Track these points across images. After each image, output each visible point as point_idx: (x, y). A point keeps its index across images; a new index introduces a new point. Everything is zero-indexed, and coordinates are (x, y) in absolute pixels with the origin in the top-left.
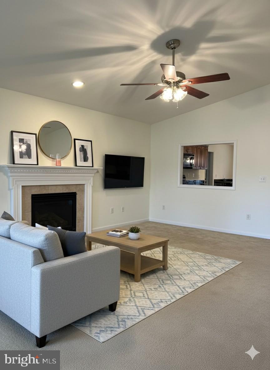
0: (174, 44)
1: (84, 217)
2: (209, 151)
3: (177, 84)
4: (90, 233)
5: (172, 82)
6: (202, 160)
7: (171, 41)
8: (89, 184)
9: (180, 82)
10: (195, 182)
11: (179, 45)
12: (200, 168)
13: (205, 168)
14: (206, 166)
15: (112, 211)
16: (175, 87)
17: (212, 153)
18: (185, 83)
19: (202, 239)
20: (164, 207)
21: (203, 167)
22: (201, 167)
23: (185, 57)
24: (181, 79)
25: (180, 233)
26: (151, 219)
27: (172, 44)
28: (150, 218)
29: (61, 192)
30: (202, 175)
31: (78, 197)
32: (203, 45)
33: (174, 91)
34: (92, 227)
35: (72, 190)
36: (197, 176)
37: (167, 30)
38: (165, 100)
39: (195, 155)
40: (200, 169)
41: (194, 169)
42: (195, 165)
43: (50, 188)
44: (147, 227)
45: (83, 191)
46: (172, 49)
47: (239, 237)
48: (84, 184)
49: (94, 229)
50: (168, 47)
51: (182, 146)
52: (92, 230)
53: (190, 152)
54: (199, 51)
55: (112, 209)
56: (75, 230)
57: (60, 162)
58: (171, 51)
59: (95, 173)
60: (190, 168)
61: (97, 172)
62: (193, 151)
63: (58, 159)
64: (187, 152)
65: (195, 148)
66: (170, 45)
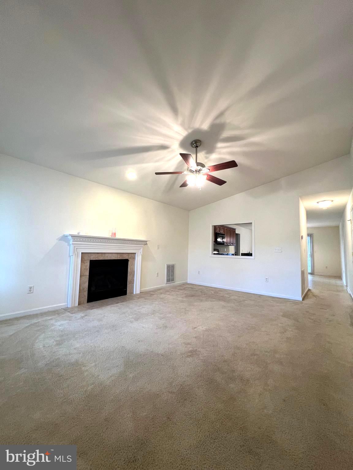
0: (196, 143)
1: (134, 280)
2: (237, 232)
3: (198, 172)
4: (139, 293)
5: (195, 171)
6: (233, 240)
7: (194, 141)
8: (139, 253)
9: (200, 170)
10: (228, 254)
11: (201, 144)
13: (234, 245)
14: (234, 243)
15: (157, 275)
16: (197, 174)
17: (239, 234)
18: (205, 170)
19: (229, 298)
20: (199, 272)
21: (232, 244)
23: (207, 155)
24: (202, 168)
25: (211, 293)
26: (189, 281)
28: (188, 281)
29: (116, 259)
30: (232, 249)
31: (129, 263)
32: (220, 145)
34: (141, 288)
35: (125, 257)
36: (228, 250)
37: (190, 131)
39: (226, 235)
40: (230, 245)
41: (226, 245)
42: (226, 242)
44: (185, 288)
45: (134, 258)
46: (195, 147)
48: (136, 253)
50: (192, 146)
51: (213, 226)
52: (140, 291)
53: (222, 232)
54: (217, 150)
55: (157, 274)
56: (126, 290)
57: (115, 234)
58: (195, 149)
59: (145, 244)
60: (222, 244)
61: (146, 244)
62: (224, 232)
63: (114, 232)
64: (219, 232)
65: (226, 230)
66: (193, 144)
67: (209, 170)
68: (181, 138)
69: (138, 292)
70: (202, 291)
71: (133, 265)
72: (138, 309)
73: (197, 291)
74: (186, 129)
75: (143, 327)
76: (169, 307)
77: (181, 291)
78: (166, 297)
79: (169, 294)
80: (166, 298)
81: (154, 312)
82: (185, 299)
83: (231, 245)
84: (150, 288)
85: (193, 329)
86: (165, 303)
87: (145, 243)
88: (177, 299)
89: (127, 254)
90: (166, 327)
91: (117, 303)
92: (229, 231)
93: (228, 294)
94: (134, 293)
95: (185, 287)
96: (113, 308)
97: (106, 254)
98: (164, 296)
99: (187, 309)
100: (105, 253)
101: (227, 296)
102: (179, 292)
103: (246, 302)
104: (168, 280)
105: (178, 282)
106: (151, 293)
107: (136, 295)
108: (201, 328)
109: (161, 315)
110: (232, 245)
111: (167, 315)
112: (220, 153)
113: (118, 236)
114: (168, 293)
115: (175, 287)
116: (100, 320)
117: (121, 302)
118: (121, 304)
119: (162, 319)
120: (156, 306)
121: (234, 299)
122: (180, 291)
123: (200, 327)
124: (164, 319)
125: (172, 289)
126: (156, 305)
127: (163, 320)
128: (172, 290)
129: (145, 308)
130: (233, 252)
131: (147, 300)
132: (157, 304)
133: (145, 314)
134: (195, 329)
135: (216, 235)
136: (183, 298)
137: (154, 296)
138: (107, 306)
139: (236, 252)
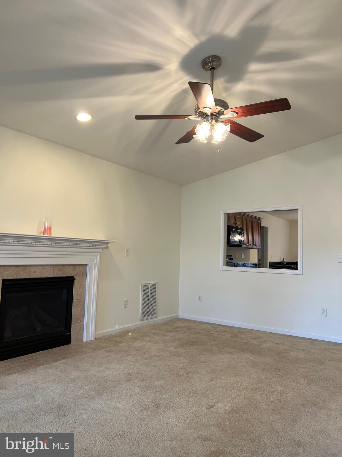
0: (212, 61)
1: (83, 315)
2: (262, 225)
3: (216, 116)
4: (93, 339)
5: (209, 114)
6: (257, 238)
7: (208, 57)
8: (94, 263)
9: (220, 113)
10: (245, 265)
11: (220, 64)
12: (251, 246)
13: (258, 247)
14: (259, 244)
15: (126, 305)
16: (214, 121)
17: (267, 228)
18: (228, 115)
19: (259, 346)
20: (200, 297)
21: (255, 245)
22: (253, 245)
23: (229, 85)
24: (223, 110)
25: (225, 337)
26: (182, 314)
27: (210, 62)
28: (179, 314)
29: (51, 276)
30: (254, 255)
31: (76, 284)
32: (254, 67)
33: (212, 127)
34: (96, 330)
35: (68, 273)
36: (247, 257)
37: (203, 38)
38: (201, 140)
39: (245, 229)
40: (252, 248)
41: (244, 248)
42: (245, 242)
43: (33, 269)
44: (176, 328)
45: (84, 274)
46: (211, 69)
47: (313, 341)
48: (87, 265)
49: (97, 333)
50: (204, 68)
51: (226, 214)
52: (95, 335)
53: (238, 224)
54: (248, 76)
55: (126, 302)
56: (70, 335)
57: (50, 229)
58: (209, 73)
59: (105, 248)
60: (239, 245)
61: (107, 247)
62: (242, 223)
63: (47, 225)
64: (233, 225)
65: (245, 221)
66: (207, 64)
67: (237, 113)
68: (184, 51)
69: (91, 338)
70: (208, 334)
71: (83, 286)
72: (98, 372)
73: (198, 333)
74: (196, 35)
75: (116, 409)
76: (155, 366)
77: (171, 334)
78: (146, 347)
79: (150, 341)
80: (146, 349)
81: (129, 378)
82: (180, 350)
83: (254, 247)
84: (112, 330)
85: (208, 409)
86: (146, 358)
87: (103, 245)
88: (167, 351)
89: (71, 268)
90: (158, 406)
91: (55, 361)
92: (250, 222)
93: (255, 339)
94: (85, 340)
95: (176, 325)
96: (50, 371)
97: (32, 267)
98: (141, 344)
99: (190, 370)
100: (30, 266)
101: (255, 342)
102: (166, 336)
103: (291, 353)
104: (145, 314)
105: (161, 316)
106: (116, 339)
107: (89, 343)
108: (223, 407)
109: (144, 383)
110: (256, 247)
111: (156, 383)
112: (252, 82)
113: (56, 233)
114: (148, 338)
115: (157, 327)
116: (30, 396)
117: (64, 359)
118: (63, 363)
119: (148, 390)
120: (130, 365)
121: (268, 349)
122: (168, 334)
123: (220, 405)
124: (150, 391)
125: (153, 331)
126: (130, 363)
127: (150, 393)
128: (154, 333)
129: (110, 368)
130: (256, 261)
131: (110, 353)
132: (132, 361)
133: (114, 381)
134: (213, 409)
135: (230, 230)
136: (176, 347)
137: (123, 344)
138: (38, 368)
139: (259, 260)
